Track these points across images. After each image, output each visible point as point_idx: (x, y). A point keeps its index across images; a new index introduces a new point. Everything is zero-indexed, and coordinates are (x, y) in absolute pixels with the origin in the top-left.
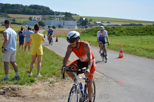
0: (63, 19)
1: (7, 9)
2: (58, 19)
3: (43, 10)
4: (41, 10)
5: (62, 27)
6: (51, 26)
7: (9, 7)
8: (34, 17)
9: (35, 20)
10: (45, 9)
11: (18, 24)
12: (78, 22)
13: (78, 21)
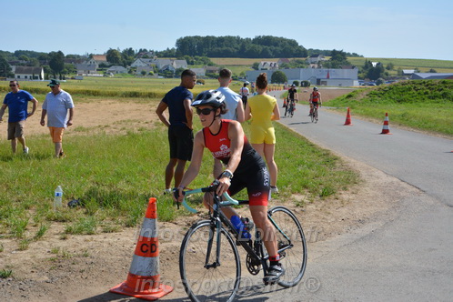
0: (327, 66)
1: (208, 48)
2: (316, 66)
3: (282, 46)
4: (277, 48)
5: (325, 83)
6: (300, 81)
7: (213, 44)
8: (263, 63)
9: (266, 69)
10: (288, 46)
12: (359, 72)
13: (361, 69)
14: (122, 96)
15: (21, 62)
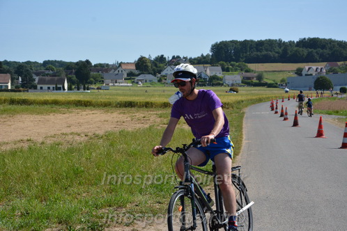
1: (246, 53)
3: (331, 49)
4: (325, 51)
7: (251, 48)
8: (307, 68)
9: (311, 75)
10: (337, 48)
11: (270, 86)
14: (116, 106)
15: (47, 72)
